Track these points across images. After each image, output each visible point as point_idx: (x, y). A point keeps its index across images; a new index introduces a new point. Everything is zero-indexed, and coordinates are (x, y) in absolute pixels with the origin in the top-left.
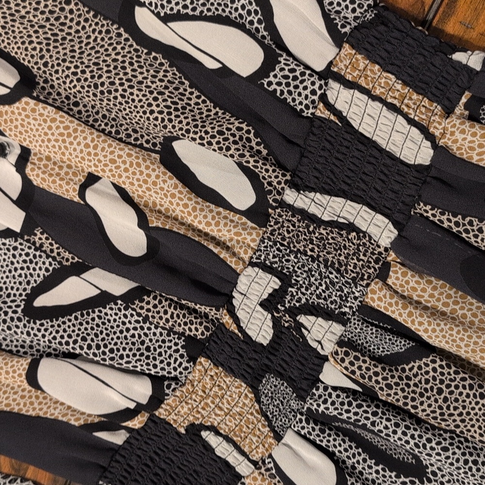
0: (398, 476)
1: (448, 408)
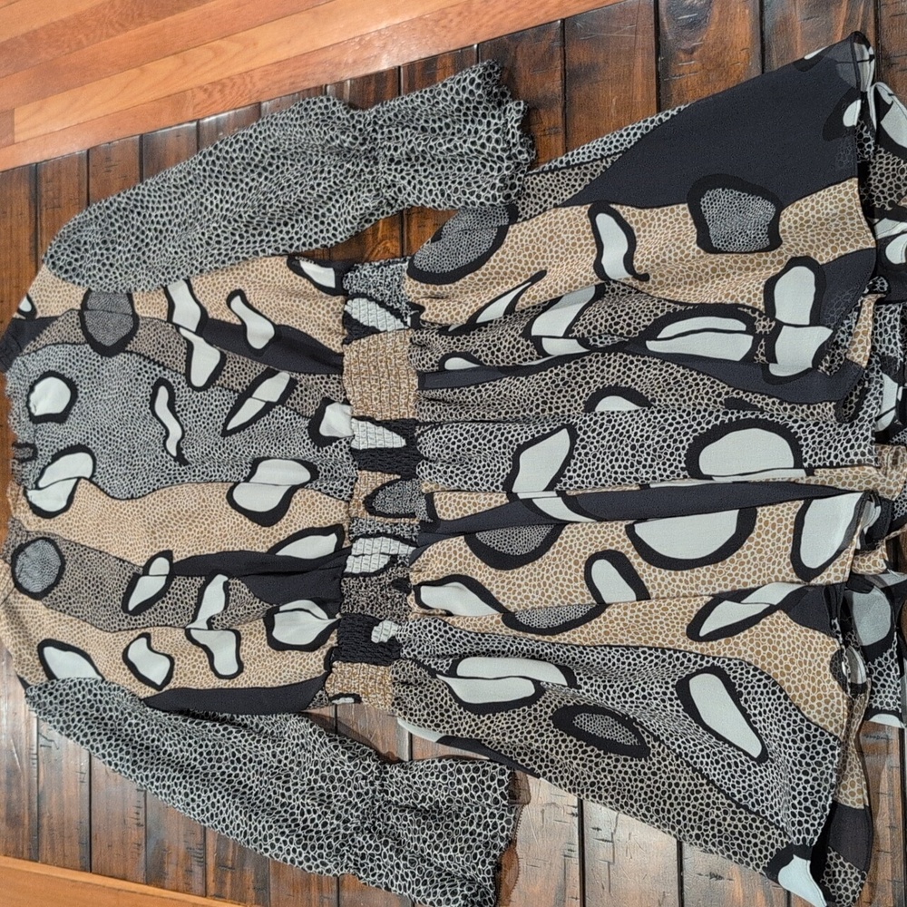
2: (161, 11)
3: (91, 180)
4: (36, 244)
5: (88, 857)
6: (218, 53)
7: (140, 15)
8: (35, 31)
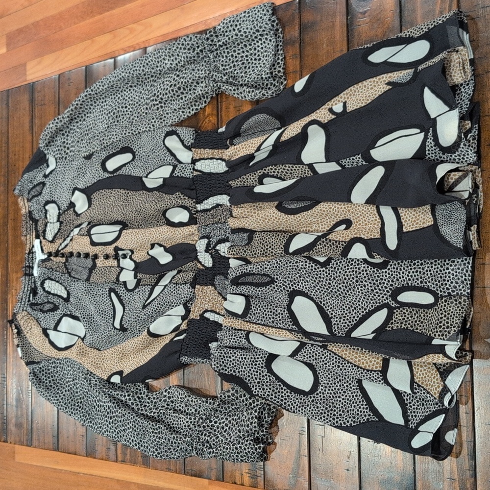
0: (266, 288)
1: (265, 247)
2: (102, 10)
3: (61, 90)
4: (32, 124)
5: (56, 443)
6: (132, 31)
7: (92, 12)
8: (38, 22)
